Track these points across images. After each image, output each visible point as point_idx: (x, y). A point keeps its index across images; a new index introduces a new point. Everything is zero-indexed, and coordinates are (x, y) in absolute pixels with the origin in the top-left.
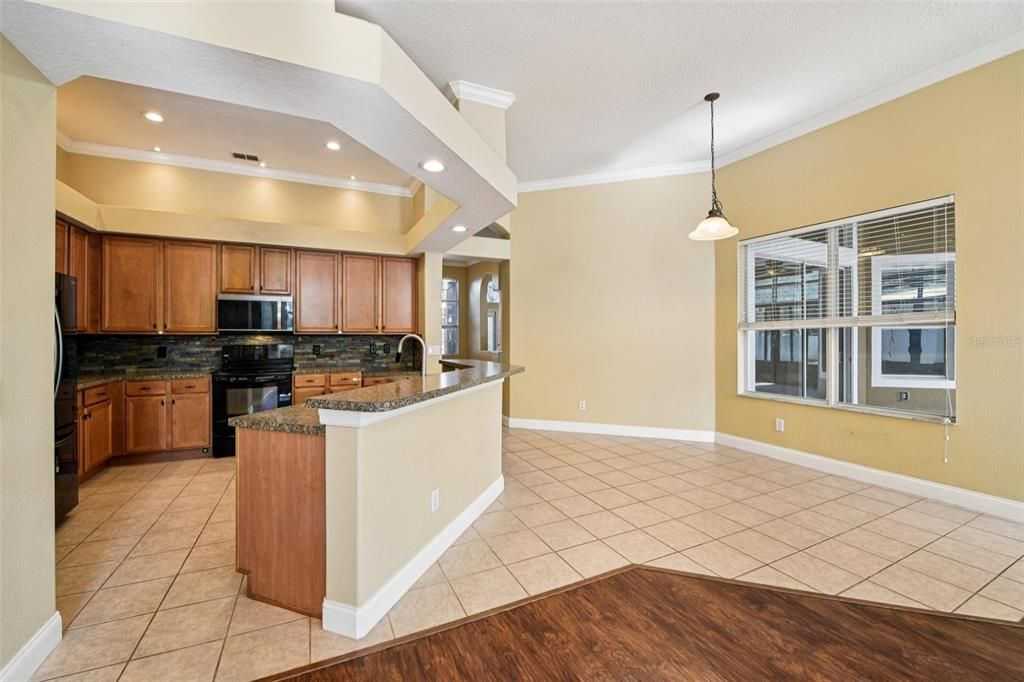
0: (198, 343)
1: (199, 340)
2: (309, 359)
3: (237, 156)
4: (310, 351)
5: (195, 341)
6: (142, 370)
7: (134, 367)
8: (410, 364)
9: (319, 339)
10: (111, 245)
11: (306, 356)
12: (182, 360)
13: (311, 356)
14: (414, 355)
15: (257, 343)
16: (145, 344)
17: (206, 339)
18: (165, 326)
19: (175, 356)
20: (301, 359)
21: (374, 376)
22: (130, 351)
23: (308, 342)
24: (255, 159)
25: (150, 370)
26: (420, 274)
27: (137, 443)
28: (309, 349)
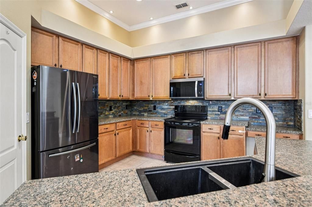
0: (167, 104)
1: (167, 102)
2: (216, 115)
3: (178, 7)
4: (217, 109)
5: (165, 103)
6: (149, 115)
7: (147, 113)
8: (292, 123)
9: (222, 103)
10: (137, 63)
11: (214, 113)
12: (161, 111)
13: (217, 113)
14: (295, 116)
15: (190, 104)
16: (149, 104)
17: (169, 102)
18: (152, 96)
19: (159, 110)
20: (211, 115)
21: (255, 131)
22: (145, 106)
23: (215, 105)
24: (185, 5)
25: (151, 115)
26: (300, 48)
27: (140, 148)
28: (216, 108)
